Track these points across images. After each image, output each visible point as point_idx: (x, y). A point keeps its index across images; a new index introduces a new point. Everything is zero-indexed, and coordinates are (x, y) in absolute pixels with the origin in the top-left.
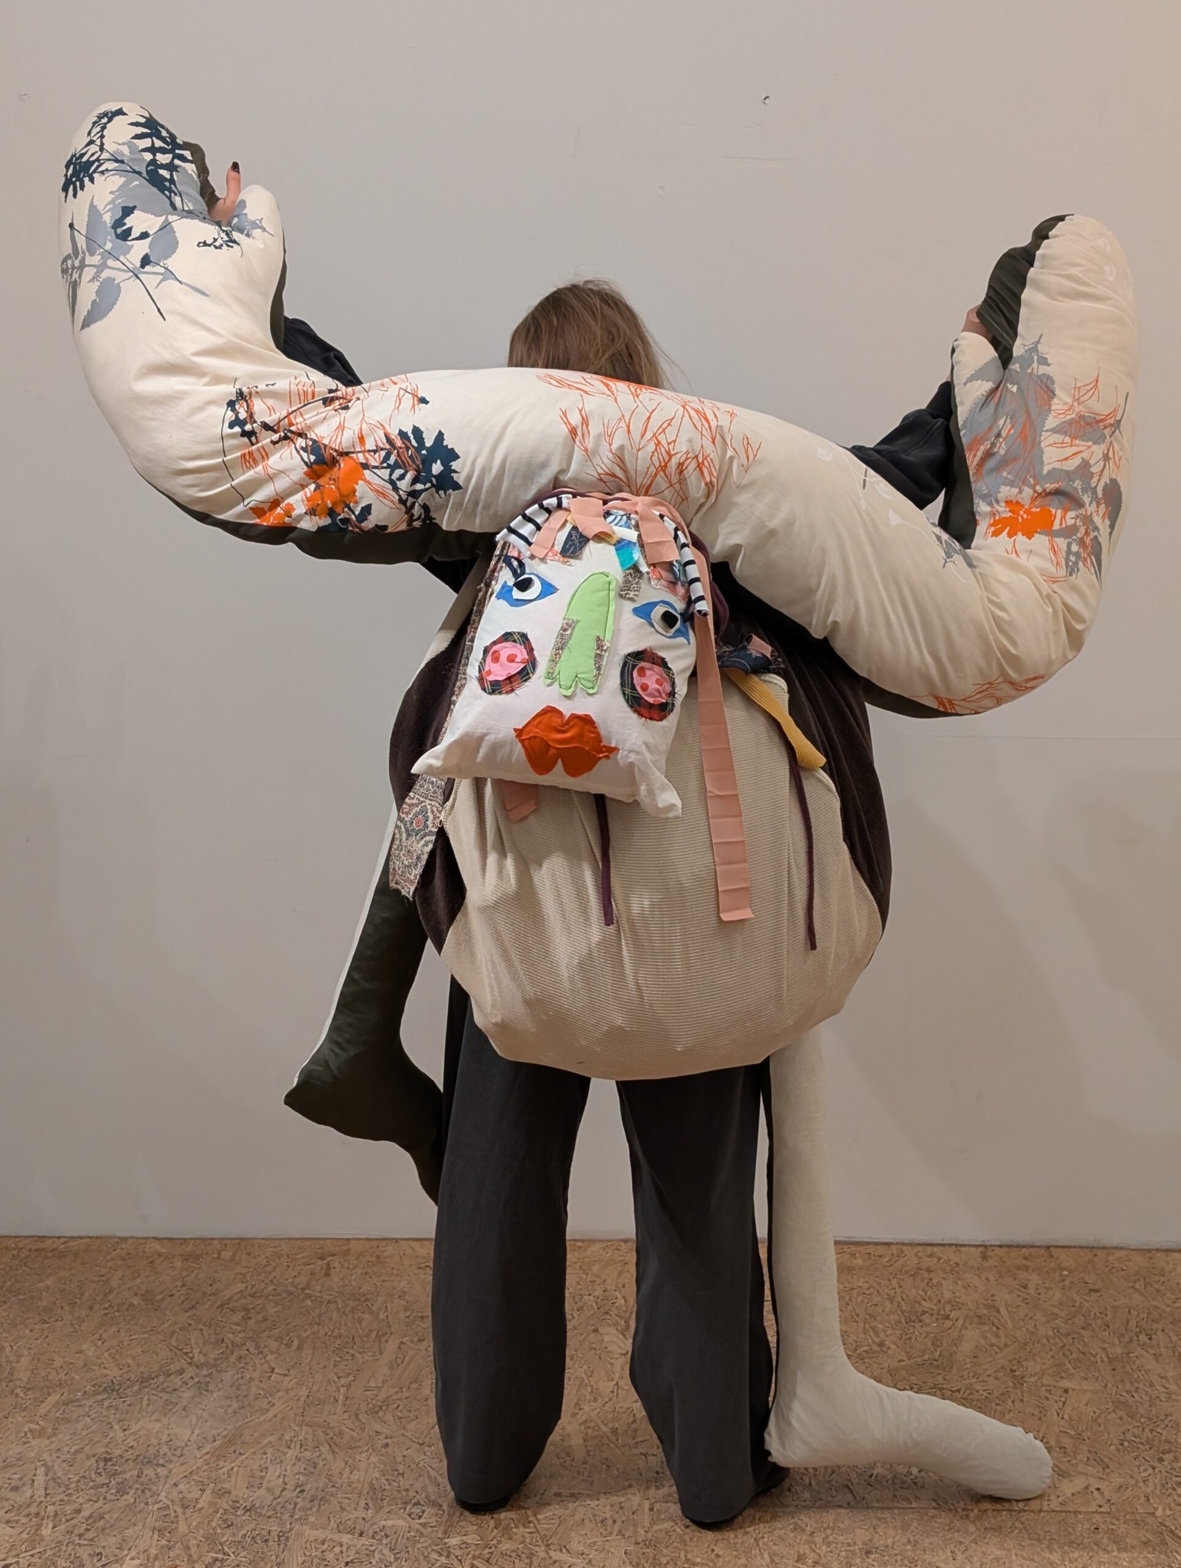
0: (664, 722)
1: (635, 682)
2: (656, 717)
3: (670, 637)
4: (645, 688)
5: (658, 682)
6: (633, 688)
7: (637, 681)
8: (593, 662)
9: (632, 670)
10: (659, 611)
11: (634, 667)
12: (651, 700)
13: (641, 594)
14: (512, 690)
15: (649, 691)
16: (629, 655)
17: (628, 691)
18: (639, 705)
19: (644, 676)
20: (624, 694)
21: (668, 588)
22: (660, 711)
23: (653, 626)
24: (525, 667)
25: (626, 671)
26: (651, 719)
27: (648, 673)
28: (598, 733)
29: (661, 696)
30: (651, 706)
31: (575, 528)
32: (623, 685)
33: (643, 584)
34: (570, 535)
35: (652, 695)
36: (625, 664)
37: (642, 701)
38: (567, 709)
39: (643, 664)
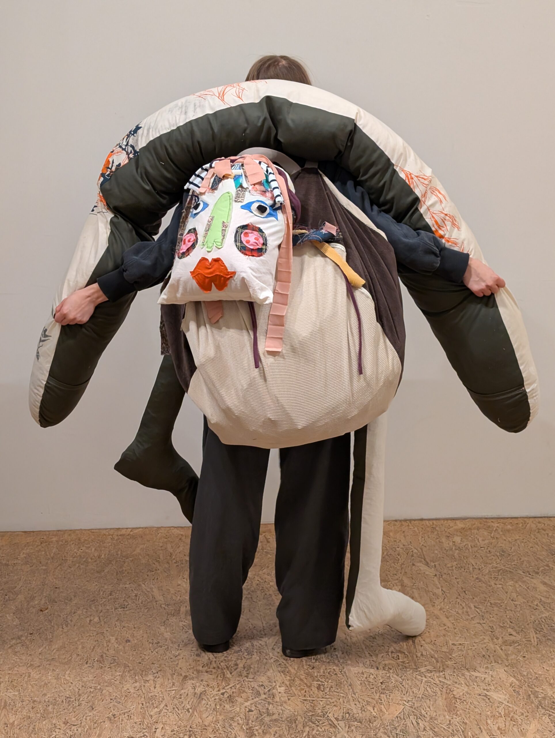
0: (261, 258)
1: (242, 239)
2: (257, 256)
3: (264, 218)
4: (248, 242)
5: (255, 239)
6: (241, 242)
7: (244, 239)
8: (221, 233)
9: (241, 234)
10: (256, 205)
11: (242, 233)
12: (252, 247)
13: (245, 200)
14: (189, 254)
15: (250, 243)
16: (238, 227)
17: (238, 244)
18: (245, 250)
19: (248, 236)
20: (237, 246)
21: (261, 194)
22: (259, 252)
23: (252, 212)
24: (194, 243)
25: (238, 235)
26: (253, 256)
27: (250, 235)
28: (225, 266)
29: (258, 245)
30: (252, 250)
31: (217, 176)
32: (236, 241)
33: (247, 193)
34: (215, 179)
35: (252, 245)
36: (237, 232)
37: (246, 248)
38: (210, 257)
39: (247, 231)
